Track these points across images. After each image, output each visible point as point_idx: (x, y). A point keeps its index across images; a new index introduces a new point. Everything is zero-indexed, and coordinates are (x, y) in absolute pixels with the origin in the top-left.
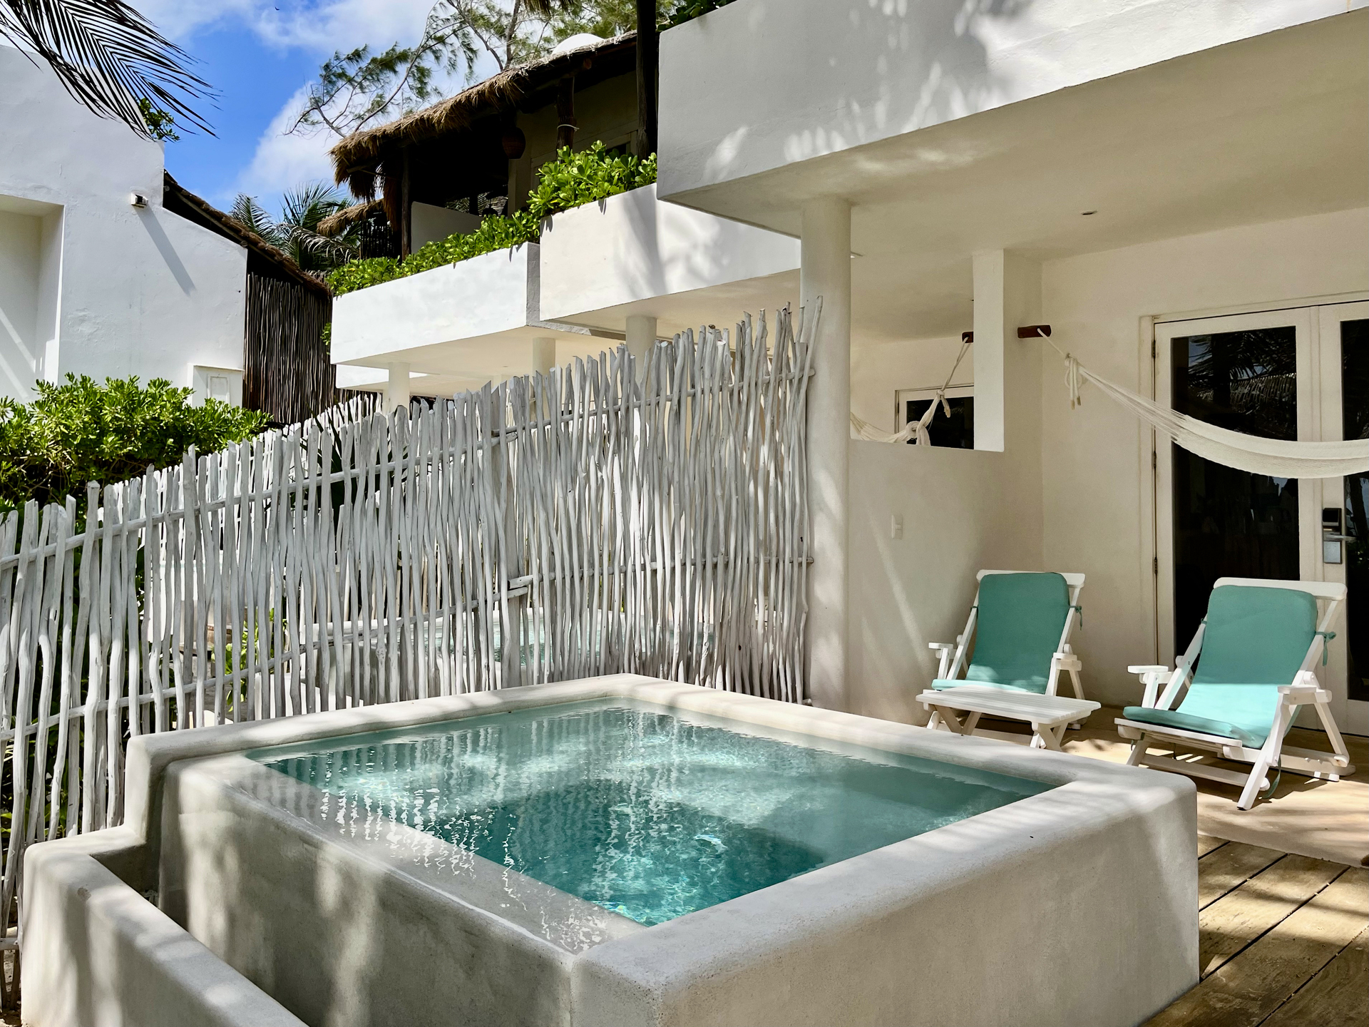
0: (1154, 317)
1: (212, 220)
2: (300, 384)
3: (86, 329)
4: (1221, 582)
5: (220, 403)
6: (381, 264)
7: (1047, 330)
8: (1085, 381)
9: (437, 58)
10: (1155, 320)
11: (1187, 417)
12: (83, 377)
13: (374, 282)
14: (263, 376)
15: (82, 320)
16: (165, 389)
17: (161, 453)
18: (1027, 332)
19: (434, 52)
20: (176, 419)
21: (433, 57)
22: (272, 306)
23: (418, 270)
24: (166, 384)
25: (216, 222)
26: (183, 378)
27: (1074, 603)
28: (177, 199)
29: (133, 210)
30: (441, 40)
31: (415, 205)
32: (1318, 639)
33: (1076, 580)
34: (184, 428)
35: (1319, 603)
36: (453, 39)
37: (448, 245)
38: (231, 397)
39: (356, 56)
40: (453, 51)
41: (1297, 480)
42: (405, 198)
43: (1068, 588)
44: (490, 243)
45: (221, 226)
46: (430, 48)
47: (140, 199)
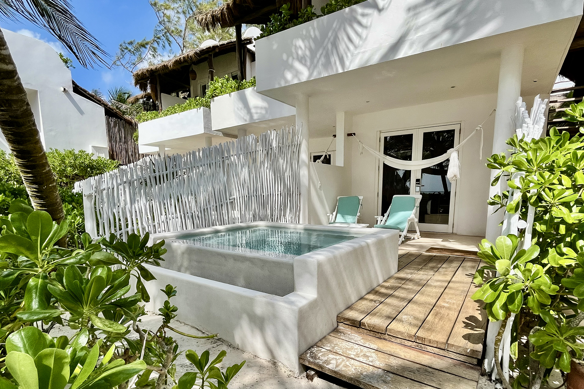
0: (380, 131)
1: (91, 97)
2: (127, 152)
3: (53, 133)
4: (394, 196)
5: (103, 158)
6: (154, 113)
7: (354, 134)
8: (364, 147)
9: (158, 44)
10: (380, 132)
11: (388, 156)
12: (55, 149)
13: (152, 118)
14: (115, 149)
15: (51, 130)
16: (85, 153)
17: (86, 174)
18: (349, 135)
19: (157, 42)
20: (90, 163)
21: (157, 44)
22: (115, 127)
23: (166, 115)
24: (85, 152)
25: (92, 98)
26: (89, 150)
27: (360, 203)
28: (77, 90)
29: (63, 93)
30: (159, 38)
31: (162, 94)
32: (416, 207)
33: (361, 198)
34: (93, 166)
35: (416, 199)
36: (163, 37)
37: (176, 107)
38: (105, 156)
39: (131, 43)
40: (163, 42)
41: (410, 171)
42: (159, 92)
43: (359, 200)
44: (190, 106)
45: (94, 99)
46: (156, 40)
47: (65, 89)
